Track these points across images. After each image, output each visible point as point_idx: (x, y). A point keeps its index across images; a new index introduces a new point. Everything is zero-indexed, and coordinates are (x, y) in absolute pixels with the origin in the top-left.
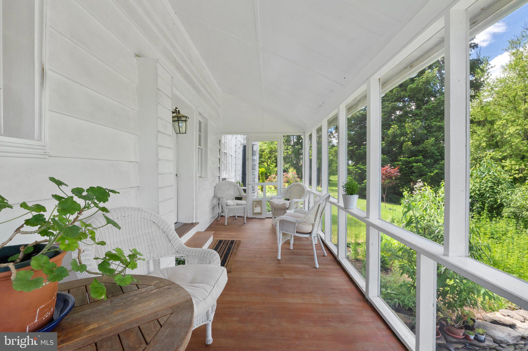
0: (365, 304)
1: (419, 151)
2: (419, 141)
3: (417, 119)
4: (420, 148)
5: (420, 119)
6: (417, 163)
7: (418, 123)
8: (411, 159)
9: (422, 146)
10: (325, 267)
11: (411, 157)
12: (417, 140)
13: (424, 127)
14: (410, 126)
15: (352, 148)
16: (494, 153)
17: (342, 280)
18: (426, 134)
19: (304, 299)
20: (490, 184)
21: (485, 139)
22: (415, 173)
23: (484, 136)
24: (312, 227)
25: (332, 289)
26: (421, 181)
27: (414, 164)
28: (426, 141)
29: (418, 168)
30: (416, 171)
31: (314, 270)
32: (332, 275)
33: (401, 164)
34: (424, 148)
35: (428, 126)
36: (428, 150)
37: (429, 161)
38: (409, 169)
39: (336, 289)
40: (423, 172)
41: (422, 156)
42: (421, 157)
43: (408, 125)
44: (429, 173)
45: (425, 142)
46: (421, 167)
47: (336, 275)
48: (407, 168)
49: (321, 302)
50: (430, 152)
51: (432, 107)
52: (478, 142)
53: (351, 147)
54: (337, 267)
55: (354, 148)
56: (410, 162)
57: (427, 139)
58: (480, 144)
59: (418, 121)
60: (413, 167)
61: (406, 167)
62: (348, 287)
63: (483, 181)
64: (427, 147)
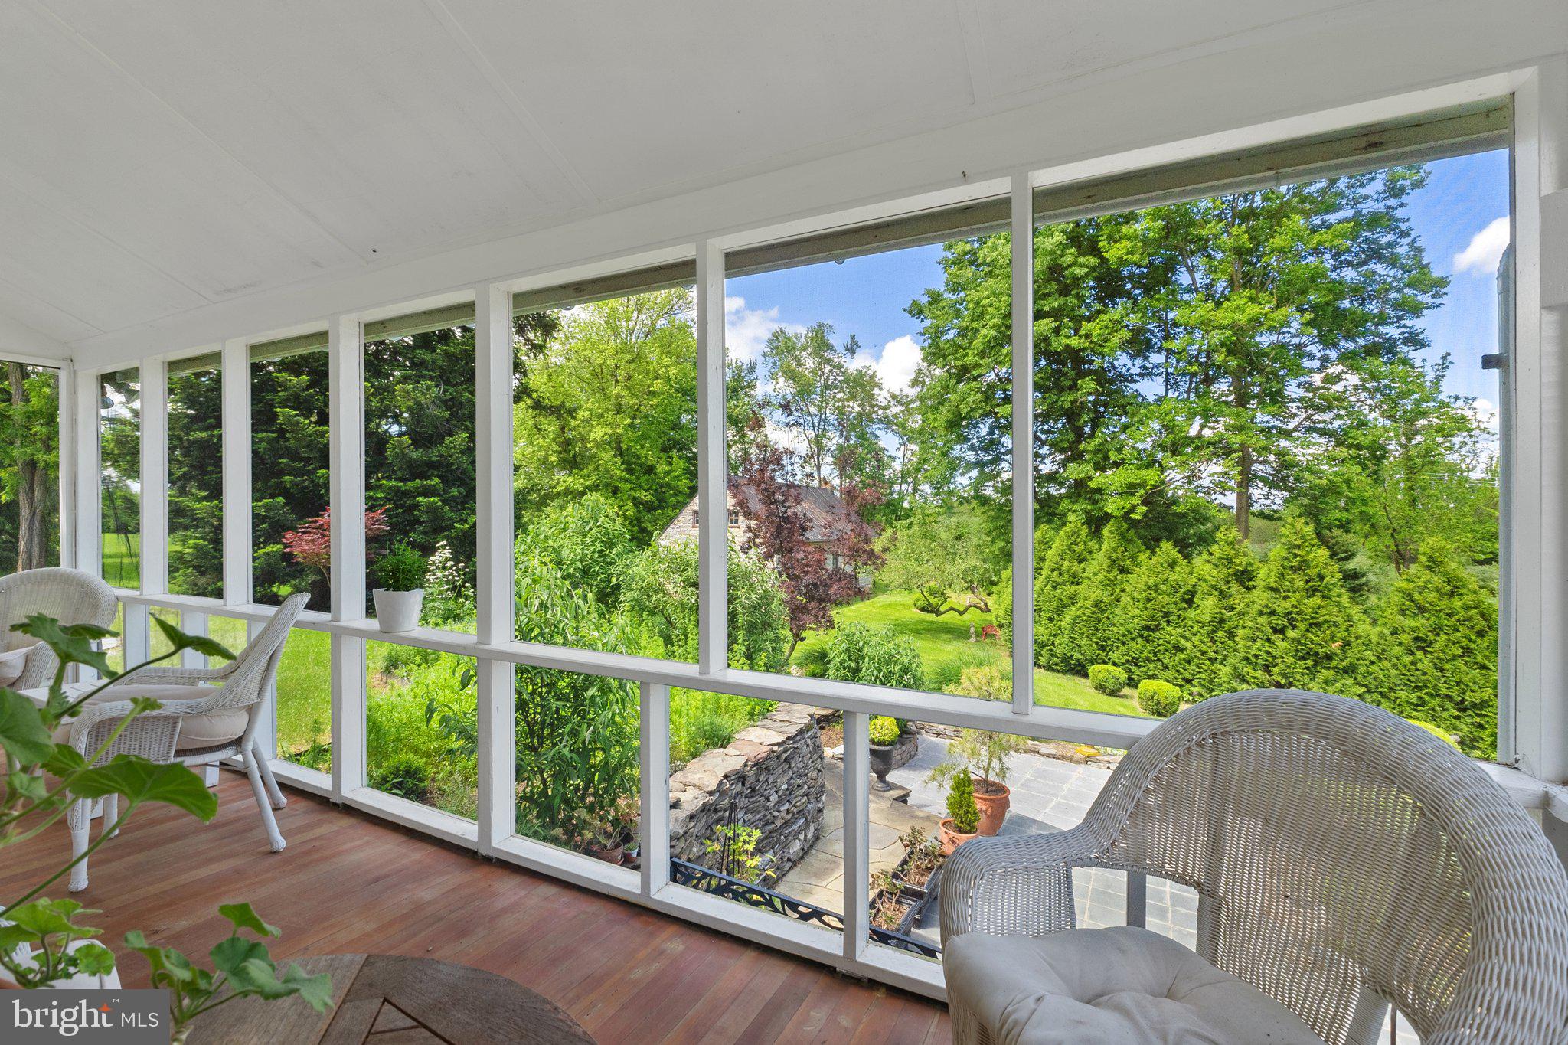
0: (486, 869)
1: (432, 465)
2: (431, 436)
3: (424, 377)
4: (434, 454)
5: (431, 378)
6: (426, 496)
7: (428, 388)
8: (410, 484)
9: (439, 451)
10: (306, 836)
11: (412, 479)
12: (425, 433)
13: (441, 400)
14: (408, 393)
15: (204, 435)
16: (571, 479)
17: (388, 846)
18: (447, 421)
19: (306, 949)
20: (599, 546)
21: (555, 447)
22: (420, 523)
23: (554, 440)
24: (246, 717)
25: (377, 880)
26: (445, 546)
27: (420, 499)
28: (448, 440)
29: (431, 509)
30: (424, 517)
31: (273, 860)
32: (345, 847)
33: (381, 499)
34: (442, 456)
35: (451, 400)
36: (452, 464)
37: (455, 492)
38: (404, 512)
39: (388, 876)
40: (443, 519)
41: (439, 477)
42: (437, 480)
43: (403, 390)
44: (457, 522)
45: (447, 442)
46: (437, 508)
47: (358, 843)
48: (400, 511)
49: (371, 926)
50: (458, 468)
51: (461, 352)
52: (543, 453)
53: (200, 430)
54: (345, 821)
55: (213, 436)
56: (407, 494)
57: (451, 435)
58: (546, 457)
59: (429, 383)
60: (416, 506)
61: (397, 507)
62: (416, 855)
63: (588, 540)
64: (451, 456)
